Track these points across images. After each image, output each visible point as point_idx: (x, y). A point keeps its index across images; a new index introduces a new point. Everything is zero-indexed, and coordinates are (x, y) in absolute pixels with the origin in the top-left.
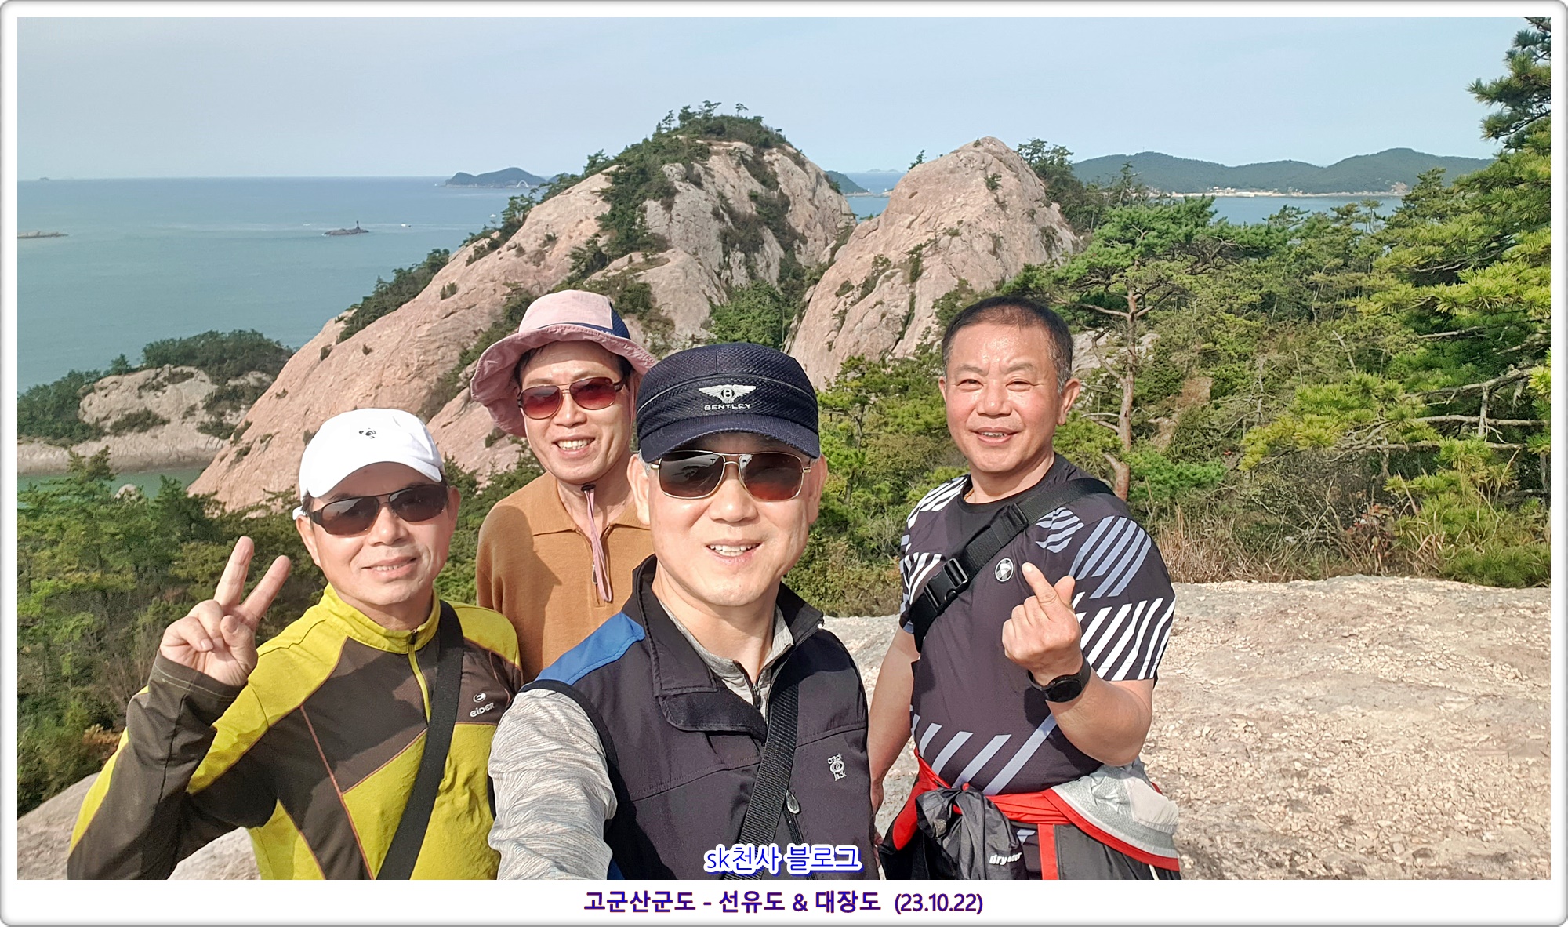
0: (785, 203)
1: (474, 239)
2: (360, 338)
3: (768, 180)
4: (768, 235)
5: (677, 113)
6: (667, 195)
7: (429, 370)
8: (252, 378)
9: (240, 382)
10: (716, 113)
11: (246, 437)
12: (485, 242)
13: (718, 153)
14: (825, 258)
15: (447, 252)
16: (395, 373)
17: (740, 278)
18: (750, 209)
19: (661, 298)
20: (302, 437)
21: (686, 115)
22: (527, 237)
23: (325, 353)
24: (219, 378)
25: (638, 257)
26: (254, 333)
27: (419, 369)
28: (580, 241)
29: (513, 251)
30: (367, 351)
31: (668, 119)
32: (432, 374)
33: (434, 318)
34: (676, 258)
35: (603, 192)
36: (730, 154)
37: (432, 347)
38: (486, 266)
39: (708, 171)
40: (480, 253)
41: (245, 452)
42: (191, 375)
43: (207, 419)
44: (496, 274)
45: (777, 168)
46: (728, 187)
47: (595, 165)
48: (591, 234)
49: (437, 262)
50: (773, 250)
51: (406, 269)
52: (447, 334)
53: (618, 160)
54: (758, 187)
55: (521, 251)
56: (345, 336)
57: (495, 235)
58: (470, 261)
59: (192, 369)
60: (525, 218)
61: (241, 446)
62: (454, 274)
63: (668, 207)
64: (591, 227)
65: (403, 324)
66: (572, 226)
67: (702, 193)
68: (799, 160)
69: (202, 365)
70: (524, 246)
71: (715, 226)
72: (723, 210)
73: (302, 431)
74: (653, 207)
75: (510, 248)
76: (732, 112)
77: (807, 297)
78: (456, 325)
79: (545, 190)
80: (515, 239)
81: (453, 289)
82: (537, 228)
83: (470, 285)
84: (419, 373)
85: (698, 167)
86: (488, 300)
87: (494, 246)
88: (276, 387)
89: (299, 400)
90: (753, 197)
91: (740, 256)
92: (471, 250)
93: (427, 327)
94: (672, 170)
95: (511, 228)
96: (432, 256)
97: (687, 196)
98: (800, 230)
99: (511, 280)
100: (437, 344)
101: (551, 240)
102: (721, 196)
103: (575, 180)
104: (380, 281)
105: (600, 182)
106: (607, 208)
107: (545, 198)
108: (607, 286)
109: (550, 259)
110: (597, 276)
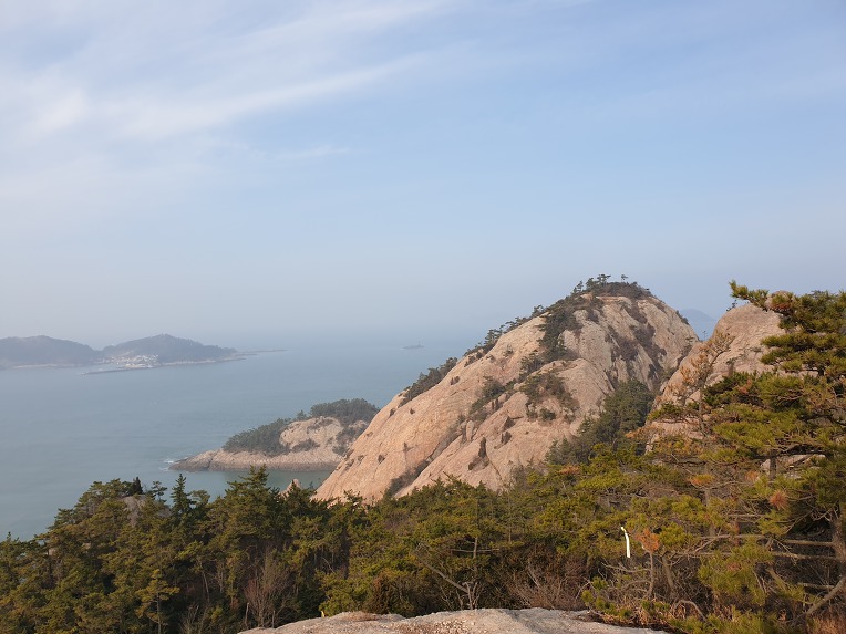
0: (652, 330)
1: (470, 352)
2: (410, 405)
3: (640, 318)
4: (642, 349)
5: (585, 281)
6: (577, 328)
7: (443, 424)
8: (359, 424)
9: (354, 426)
10: (609, 281)
11: (351, 457)
12: (475, 354)
13: (609, 304)
14: (675, 365)
15: (456, 359)
16: (425, 425)
17: (623, 376)
18: (631, 336)
19: (570, 386)
20: (377, 458)
21: (590, 282)
22: (497, 352)
23: (392, 412)
24: (345, 423)
25: (558, 363)
26: (363, 400)
27: (438, 423)
28: (526, 354)
29: (489, 359)
30: (412, 412)
31: (580, 286)
32: (444, 426)
33: (446, 395)
34: (580, 364)
35: (540, 326)
36: (618, 303)
37: (445, 411)
38: (475, 367)
39: (602, 313)
40: (472, 360)
41: (350, 465)
42: (330, 422)
43: (337, 445)
44: (480, 371)
45: (646, 310)
46: (615, 322)
47: (537, 313)
48: (532, 350)
49: (451, 364)
50: (644, 358)
51: (435, 368)
52: (453, 404)
53: (548, 309)
54: (635, 323)
55: (493, 358)
56: (403, 403)
57: (481, 351)
58: (466, 365)
59: (332, 419)
60: (497, 341)
61: (349, 461)
62: (458, 371)
63: (578, 334)
64: (533, 345)
65: (431, 398)
66: (522, 345)
67: (599, 327)
68: (660, 306)
69: (337, 417)
70: (495, 356)
71: (607, 346)
72: (612, 335)
73: (378, 455)
74: (568, 335)
76: (620, 281)
77: (662, 389)
78: (457, 400)
79: (509, 325)
80: (491, 352)
81: (457, 379)
82: (504, 346)
83: (466, 377)
84: (438, 426)
85: (597, 312)
86: (475, 386)
87: (480, 356)
88: (367, 431)
89: (378, 437)
90: (632, 327)
91: (623, 363)
92: (467, 359)
93: (443, 400)
94: (580, 315)
95: (489, 347)
96: (448, 362)
97: (590, 329)
98: (661, 347)
99: (489, 374)
100: (447, 410)
101: (510, 353)
102: (610, 327)
103: (525, 320)
104: (422, 375)
105: (538, 321)
106: (542, 335)
107: (511, 329)
108: (539, 380)
109: (509, 364)
110: (534, 374)
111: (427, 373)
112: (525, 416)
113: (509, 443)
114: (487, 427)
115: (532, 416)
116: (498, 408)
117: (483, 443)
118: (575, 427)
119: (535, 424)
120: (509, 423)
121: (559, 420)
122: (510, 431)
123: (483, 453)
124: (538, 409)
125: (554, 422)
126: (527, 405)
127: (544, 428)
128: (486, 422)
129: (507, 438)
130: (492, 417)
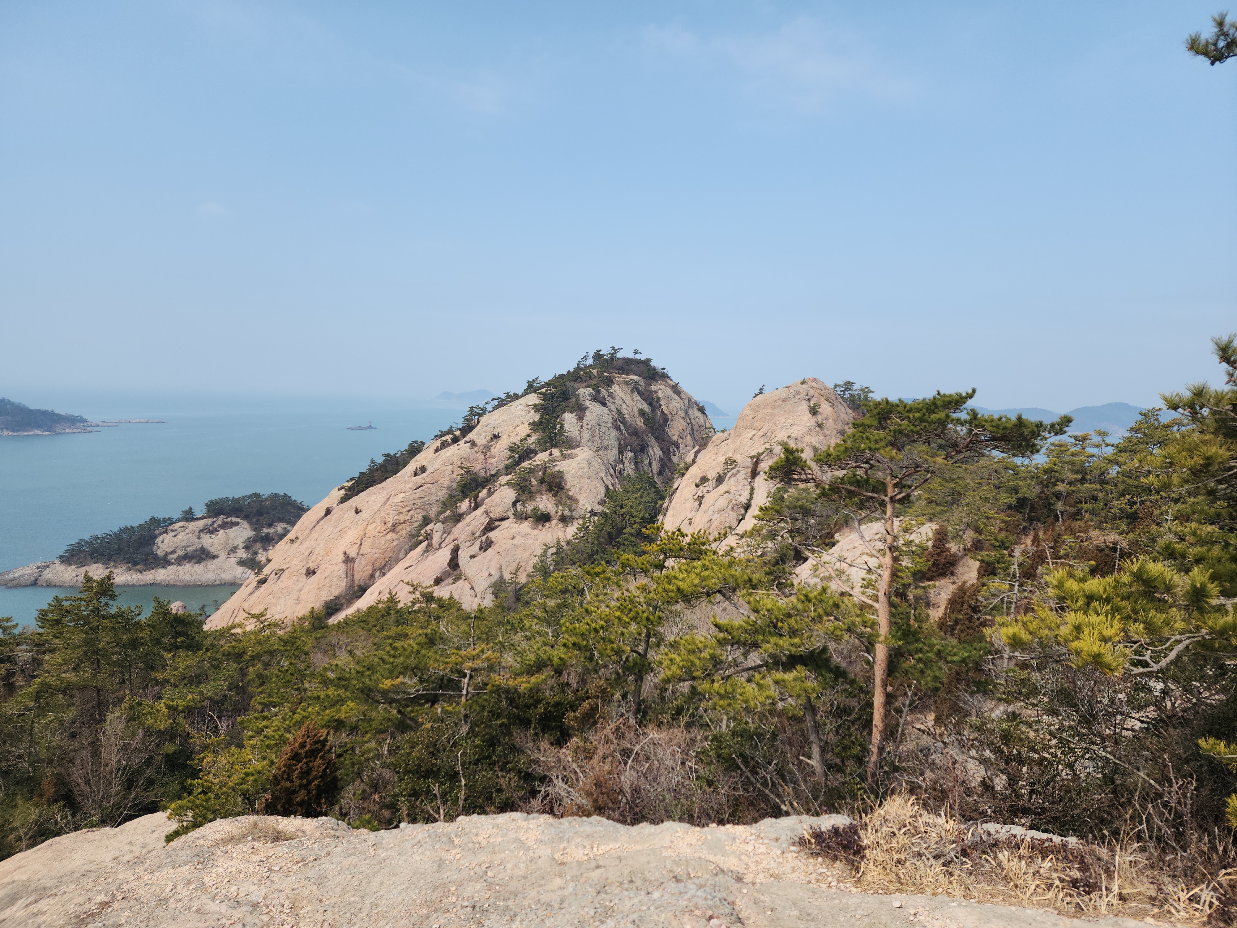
0: (665, 419)
1: (442, 434)
2: (354, 501)
3: (653, 402)
4: (652, 441)
5: (592, 354)
6: (580, 410)
7: (401, 527)
8: (280, 527)
9: (271, 531)
10: (620, 355)
11: (266, 571)
12: (449, 438)
13: (618, 383)
14: (689, 458)
15: (423, 443)
16: (376, 528)
17: (629, 469)
18: (640, 423)
19: (571, 482)
20: (304, 572)
21: (598, 356)
22: (479, 435)
23: (328, 512)
24: (256, 526)
25: (556, 452)
26: (285, 495)
27: (394, 525)
28: (516, 439)
29: (468, 444)
30: (357, 512)
31: (585, 357)
32: (402, 529)
33: (407, 489)
34: (583, 454)
35: (535, 406)
36: (627, 383)
37: (404, 510)
38: (448, 454)
39: (611, 395)
40: (444, 445)
41: (263, 582)
42: (237, 524)
43: (244, 556)
44: (455, 459)
45: (660, 394)
46: (624, 406)
47: (531, 388)
48: (524, 435)
49: (415, 449)
50: (655, 451)
51: (392, 454)
52: (416, 502)
53: (547, 384)
54: (646, 407)
55: (473, 444)
56: (343, 500)
57: (458, 433)
58: (437, 450)
59: (238, 520)
60: (478, 422)
61: (261, 576)
62: (425, 458)
63: (581, 418)
64: (524, 430)
65: (385, 492)
66: (511, 428)
67: (606, 410)
68: (676, 389)
69: (246, 517)
70: (477, 441)
71: (614, 433)
72: (619, 422)
73: (305, 568)
74: (569, 419)
75: (466, 442)
76: (631, 356)
77: (675, 486)
78: (422, 495)
79: (496, 403)
80: (471, 436)
81: (423, 469)
82: (488, 428)
83: (436, 467)
84: (393, 529)
85: (604, 392)
86: (448, 478)
87: (455, 440)
88: (291, 535)
89: (306, 544)
90: (642, 413)
91: (630, 454)
92: (438, 443)
93: (402, 495)
94: (584, 392)
95: (467, 429)
96: (411, 445)
97: (594, 411)
98: (675, 438)
99: (466, 464)
100: (408, 508)
101: (496, 437)
102: (619, 411)
103: (517, 397)
104: (372, 462)
105: (533, 399)
106: (537, 417)
107: (495, 408)
108: (532, 471)
109: (494, 451)
110: (526, 464)
111: (380, 460)
112: (512, 517)
113: (490, 551)
114: (462, 531)
115: (521, 517)
116: (476, 507)
117: (455, 551)
118: (572, 530)
119: (525, 526)
120: (490, 527)
121: (554, 522)
122: (492, 535)
123: (454, 564)
124: (529, 508)
125: (547, 524)
126: (514, 504)
127: (536, 532)
128: (460, 525)
129: (487, 546)
130: (468, 519)
